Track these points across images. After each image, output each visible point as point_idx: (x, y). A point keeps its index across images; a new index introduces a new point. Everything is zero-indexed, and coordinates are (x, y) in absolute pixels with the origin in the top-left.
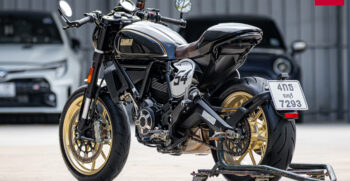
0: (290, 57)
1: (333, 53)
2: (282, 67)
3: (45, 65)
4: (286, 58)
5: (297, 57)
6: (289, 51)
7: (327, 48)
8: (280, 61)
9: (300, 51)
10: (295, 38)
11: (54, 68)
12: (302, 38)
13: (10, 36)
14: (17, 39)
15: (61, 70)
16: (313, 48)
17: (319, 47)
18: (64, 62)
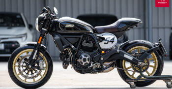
1: (142, 30)
3: (17, 36)
11: (21, 37)
13: (2, 23)
14: (5, 24)
15: (24, 38)
18: (26, 34)
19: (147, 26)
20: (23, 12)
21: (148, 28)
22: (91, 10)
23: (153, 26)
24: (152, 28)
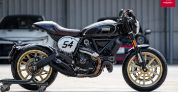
0: (144, 36)
1: (163, 34)
2: (141, 40)
3: (38, 38)
4: (142, 36)
5: (147, 36)
6: (144, 33)
7: (160, 32)
8: (140, 37)
9: (149, 33)
10: (147, 28)
11: (42, 40)
12: (150, 28)
13: (23, 25)
14: (27, 27)
15: (45, 41)
16: (154, 32)
17: (157, 32)
18: (47, 37)
19: (168, 30)
20: (45, 15)
21: (169, 32)
22: (112, 13)
23: (174, 30)
24: (173, 32)
